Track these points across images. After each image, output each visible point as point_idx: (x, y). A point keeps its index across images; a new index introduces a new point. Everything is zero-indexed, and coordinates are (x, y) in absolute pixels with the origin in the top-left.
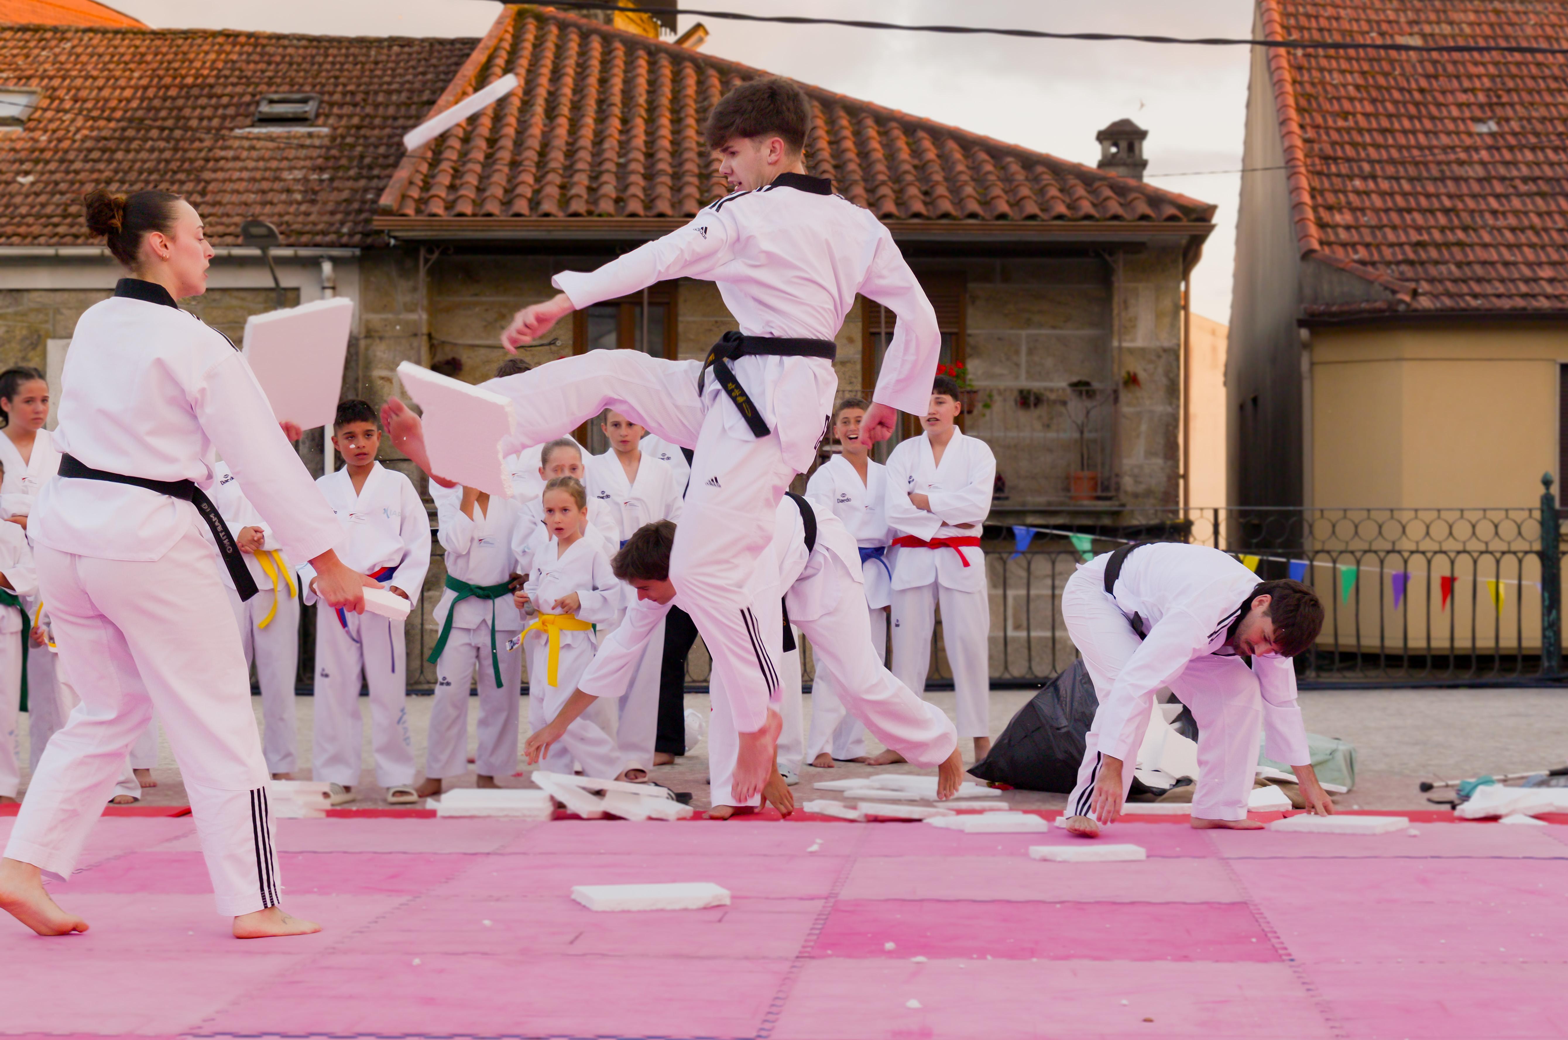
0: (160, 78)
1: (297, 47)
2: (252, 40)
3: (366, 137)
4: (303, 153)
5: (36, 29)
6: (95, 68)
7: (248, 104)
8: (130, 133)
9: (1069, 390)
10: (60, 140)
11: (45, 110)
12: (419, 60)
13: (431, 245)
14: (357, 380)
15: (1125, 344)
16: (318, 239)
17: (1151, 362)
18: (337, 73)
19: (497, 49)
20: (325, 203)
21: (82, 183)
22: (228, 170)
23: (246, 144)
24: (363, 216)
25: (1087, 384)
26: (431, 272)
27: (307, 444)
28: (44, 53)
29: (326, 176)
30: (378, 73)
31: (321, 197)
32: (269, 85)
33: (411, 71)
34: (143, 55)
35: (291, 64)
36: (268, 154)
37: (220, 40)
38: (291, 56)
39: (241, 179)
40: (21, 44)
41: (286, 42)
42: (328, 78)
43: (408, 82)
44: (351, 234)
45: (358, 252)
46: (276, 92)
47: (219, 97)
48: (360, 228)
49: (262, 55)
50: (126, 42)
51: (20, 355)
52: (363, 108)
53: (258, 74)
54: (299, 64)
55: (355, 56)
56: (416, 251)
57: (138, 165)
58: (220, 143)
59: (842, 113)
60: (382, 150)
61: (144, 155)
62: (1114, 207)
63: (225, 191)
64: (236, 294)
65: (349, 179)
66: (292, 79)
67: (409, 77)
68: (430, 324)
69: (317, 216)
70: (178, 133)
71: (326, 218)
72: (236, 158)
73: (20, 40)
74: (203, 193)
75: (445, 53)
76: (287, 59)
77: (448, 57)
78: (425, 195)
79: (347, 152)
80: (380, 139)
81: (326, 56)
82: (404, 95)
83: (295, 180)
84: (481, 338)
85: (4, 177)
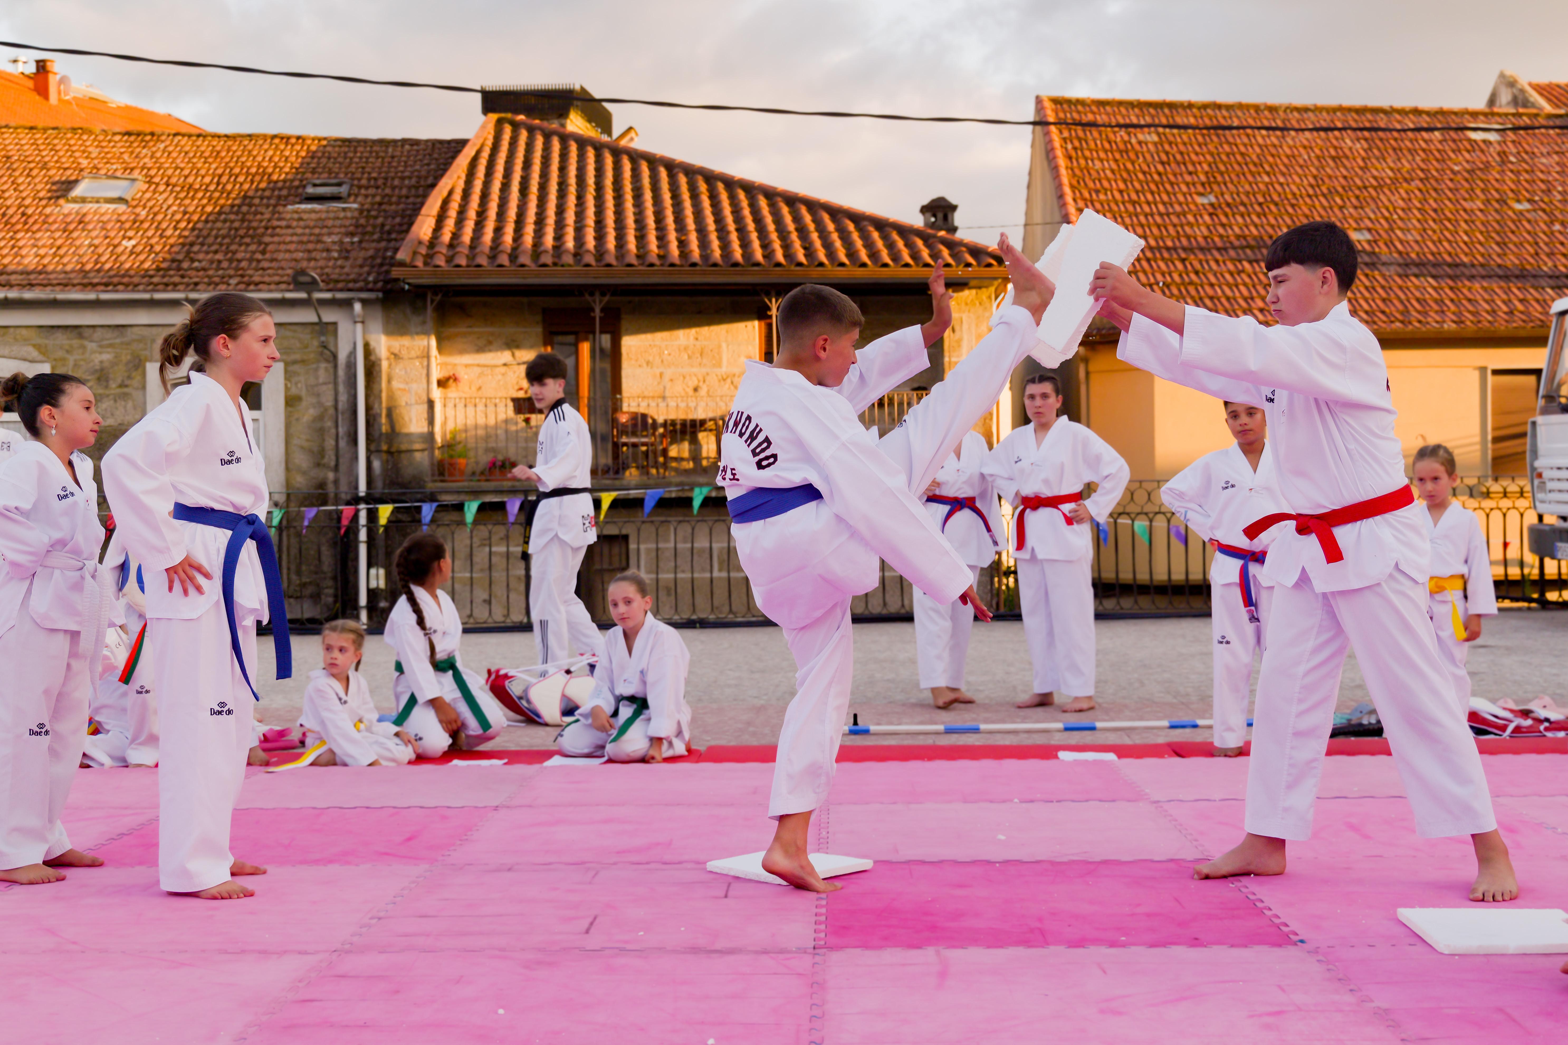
0: (232, 169)
1: (334, 146)
2: (300, 141)
3: (385, 211)
4: (338, 223)
5: (139, 134)
6: (182, 162)
7: (297, 187)
10: (155, 214)
11: (144, 192)
12: (425, 155)
13: (436, 289)
14: (381, 391)
16: (351, 285)
18: (364, 165)
19: (482, 146)
20: (355, 259)
21: (172, 246)
22: (283, 235)
23: (296, 216)
24: (385, 268)
26: (436, 309)
27: (345, 439)
28: (144, 151)
29: (356, 239)
30: (394, 164)
31: (353, 254)
32: (313, 173)
33: (418, 163)
34: (219, 152)
35: (329, 158)
36: (312, 224)
37: (277, 141)
38: (329, 152)
39: (291, 242)
40: (127, 144)
41: (325, 143)
42: (357, 168)
43: (417, 170)
44: (375, 282)
46: (318, 178)
47: (276, 182)
48: (381, 277)
49: (307, 152)
50: (206, 143)
51: (126, 374)
52: (383, 190)
53: (305, 165)
54: (335, 158)
55: (377, 153)
56: (426, 294)
57: (214, 232)
58: (276, 216)
59: (740, 190)
60: (398, 220)
61: (219, 225)
63: (280, 251)
64: (289, 327)
65: (373, 241)
66: (330, 169)
67: (417, 167)
69: (349, 269)
70: (245, 209)
71: (356, 270)
72: (288, 227)
73: (126, 141)
74: (263, 252)
76: (327, 154)
77: (445, 152)
78: (431, 252)
79: (371, 221)
80: (396, 212)
81: (355, 152)
82: (413, 180)
83: (333, 242)
84: (475, 359)
85: (113, 242)
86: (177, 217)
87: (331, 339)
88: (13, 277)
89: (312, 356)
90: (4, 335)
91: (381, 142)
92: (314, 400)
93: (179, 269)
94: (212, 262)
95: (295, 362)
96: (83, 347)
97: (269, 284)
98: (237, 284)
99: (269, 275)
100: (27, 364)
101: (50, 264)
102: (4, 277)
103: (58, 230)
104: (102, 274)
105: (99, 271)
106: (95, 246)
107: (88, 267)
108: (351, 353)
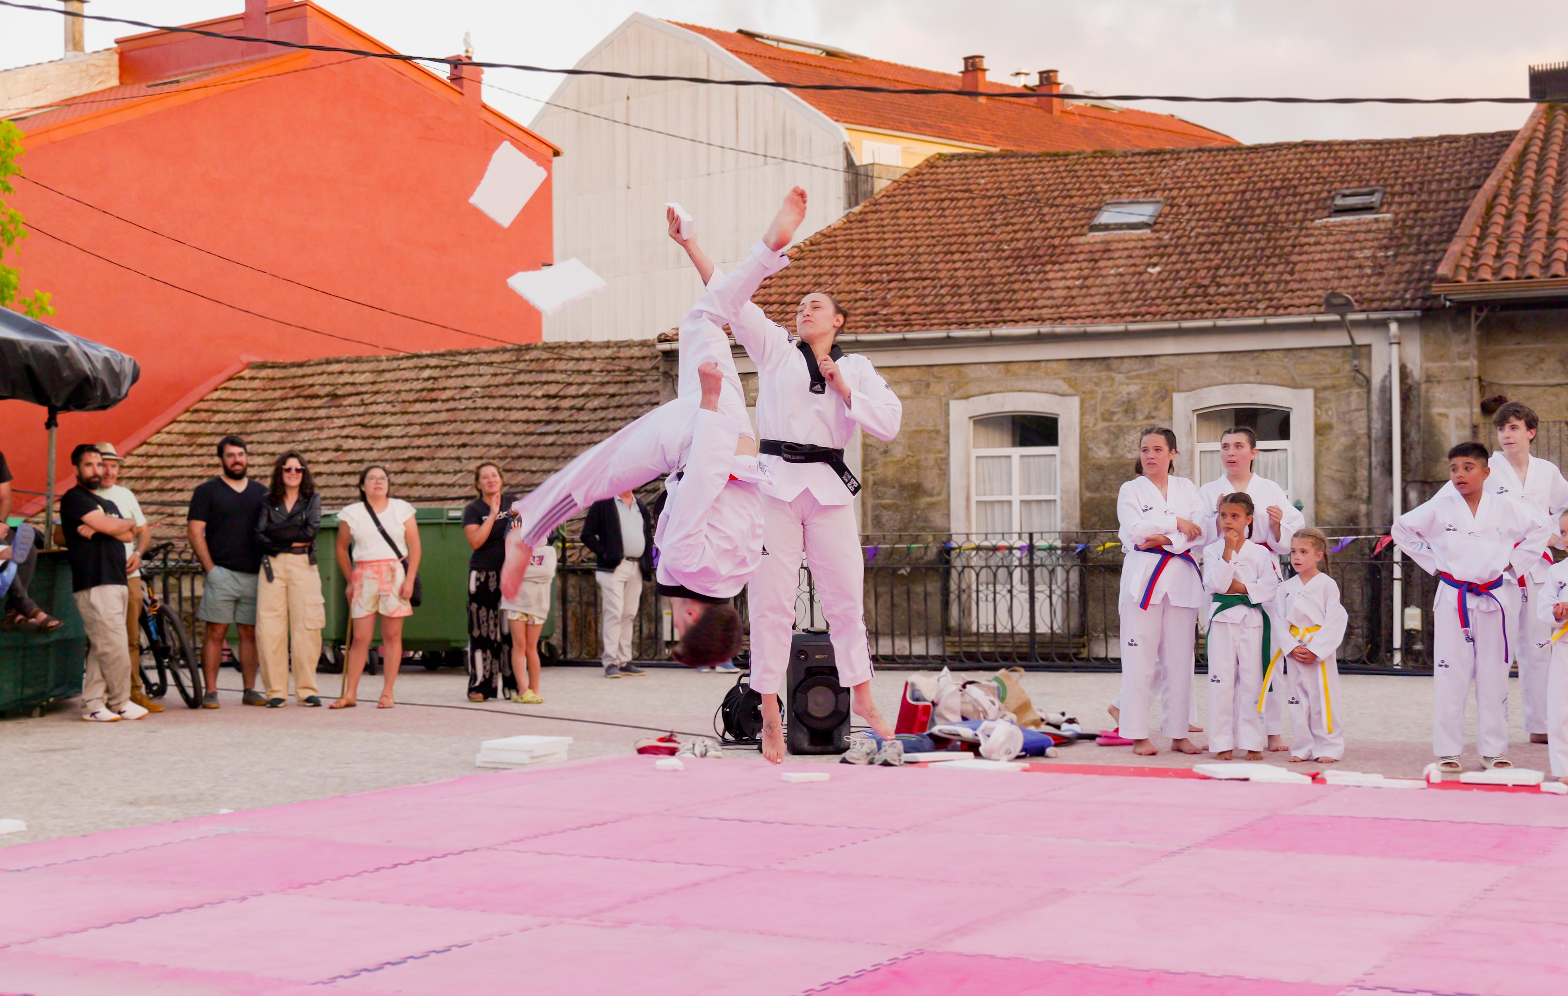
0: (1255, 183)
2: (1327, 148)
3: (1422, 219)
4: (1371, 236)
5: (1159, 153)
6: (1204, 180)
7: (1325, 199)
8: (1233, 228)
10: (1179, 238)
11: (1167, 215)
12: (1465, 153)
13: (1481, 305)
14: (1419, 417)
16: (1386, 304)
18: (1397, 169)
19: (1531, 139)
20: (1390, 275)
21: (1197, 270)
22: (1311, 253)
23: (1325, 231)
24: (1422, 284)
26: (1480, 327)
27: (1379, 469)
28: (1165, 171)
29: (1390, 253)
30: (1431, 166)
31: (1387, 270)
32: (1342, 182)
33: (1458, 162)
34: (1241, 166)
36: (1343, 238)
37: (1301, 149)
38: (1358, 157)
39: (1321, 260)
40: (1147, 165)
41: (1354, 147)
42: (1390, 173)
43: (1456, 171)
44: (1413, 300)
45: (1419, 313)
46: (1348, 188)
47: (1302, 195)
48: (1420, 294)
49: (1335, 159)
50: (1228, 157)
51: (1153, 406)
52: (1419, 195)
53: (1333, 174)
54: (1366, 164)
55: (1411, 153)
56: (1468, 310)
57: (1240, 254)
58: (1304, 232)
60: (1436, 229)
63: (1309, 270)
64: (1319, 351)
65: (1409, 254)
66: (1360, 176)
67: (1457, 168)
68: (1480, 369)
69: (1384, 286)
70: (1270, 226)
71: (1392, 287)
72: (1317, 243)
73: (1146, 162)
74: (1292, 273)
75: (1487, 145)
76: (1356, 160)
77: (1489, 149)
78: (1475, 264)
79: (1407, 232)
80: (1434, 219)
81: (1388, 155)
82: (1453, 183)
83: (1366, 258)
84: (1524, 378)
85: (1138, 269)
86: (1201, 239)
87: (1364, 362)
88: (1044, 311)
89: (1344, 381)
90: (1036, 369)
91: (1415, 141)
92: (1345, 428)
93: (1205, 295)
94: (1238, 286)
95: (1325, 388)
96: (1113, 379)
97: (1299, 307)
98: (1266, 309)
99: (1299, 297)
100: (1058, 398)
101: (1078, 296)
102: (1035, 312)
103: (1084, 260)
104: (1129, 304)
105: (1125, 301)
106: (1121, 275)
107: (1115, 297)
108: (1386, 377)
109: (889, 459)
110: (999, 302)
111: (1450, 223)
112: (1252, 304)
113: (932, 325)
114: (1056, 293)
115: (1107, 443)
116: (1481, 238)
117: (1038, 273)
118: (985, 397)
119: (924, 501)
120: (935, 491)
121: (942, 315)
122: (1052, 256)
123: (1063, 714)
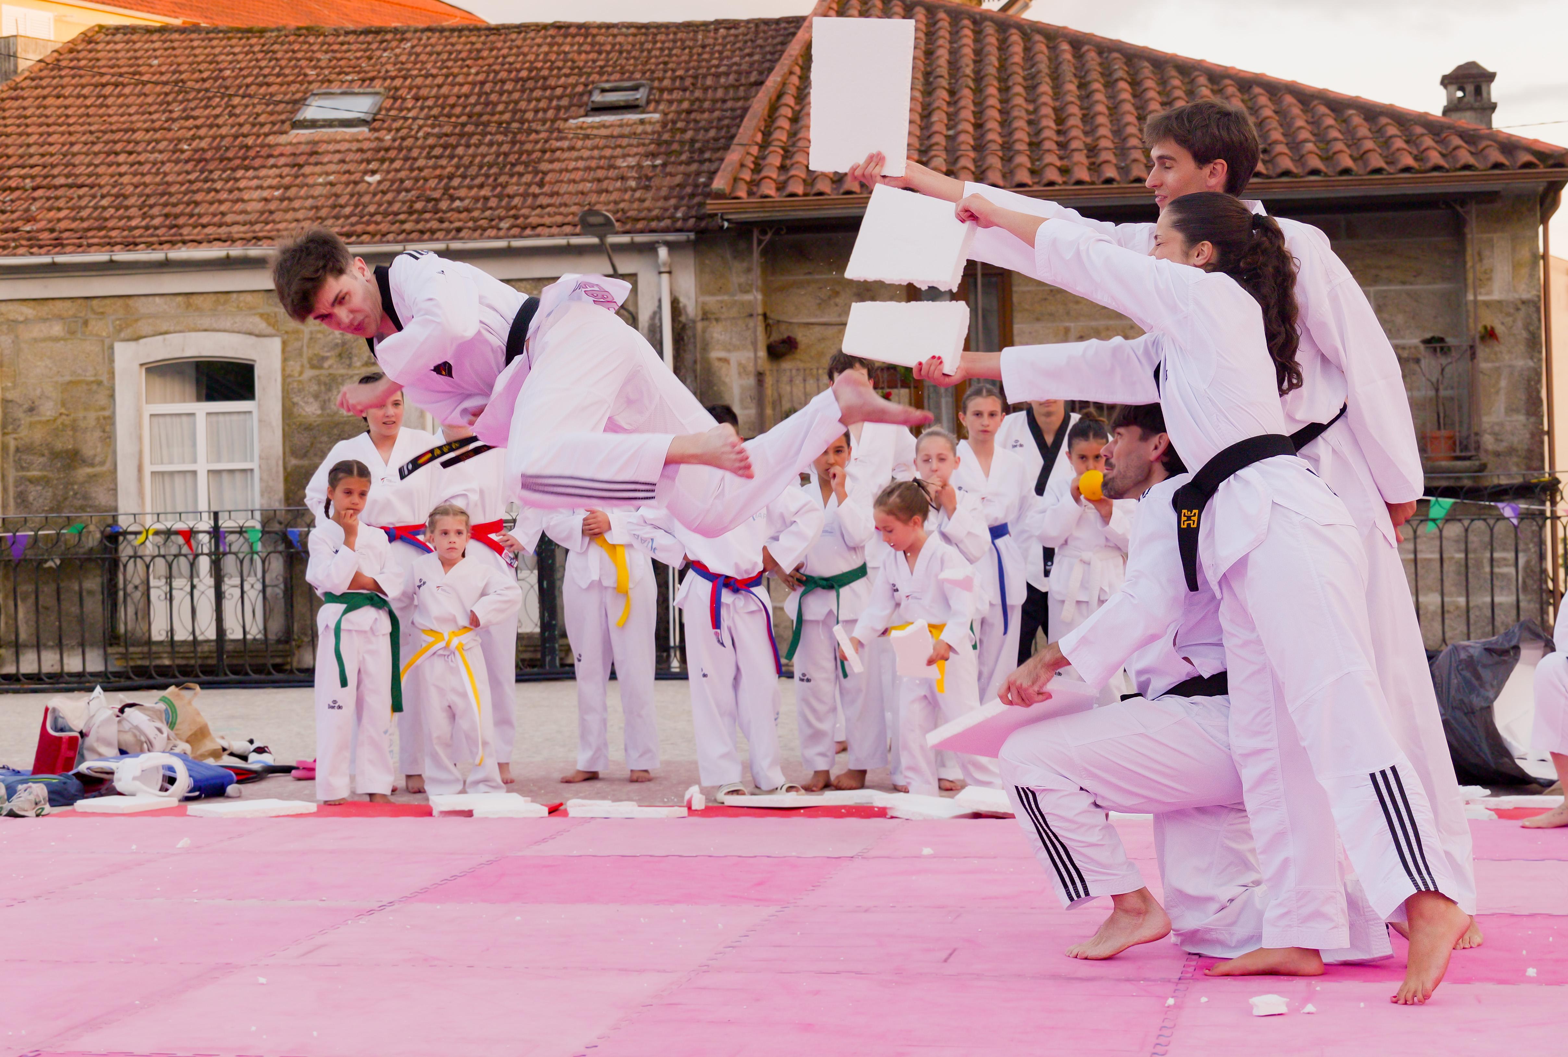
0: (496, 73)
1: (626, 36)
2: (583, 31)
3: (696, 121)
4: (635, 140)
5: (378, 31)
6: (434, 67)
7: (581, 94)
8: (469, 128)
9: (1422, 347)
10: (403, 139)
11: (389, 110)
12: (746, 42)
13: (764, 226)
14: (695, 362)
15: (1480, 298)
16: (654, 224)
17: (1509, 315)
18: (666, 59)
20: (659, 189)
21: (426, 180)
22: (564, 160)
23: (581, 133)
24: (696, 200)
25: (1442, 340)
26: (764, 253)
28: (385, 54)
29: (658, 162)
30: (706, 56)
31: (655, 182)
32: (601, 74)
33: (737, 53)
34: (479, 51)
36: (602, 142)
37: (552, 32)
38: (620, 44)
39: (576, 169)
40: (364, 46)
41: (615, 31)
42: (657, 65)
43: (735, 64)
44: (685, 219)
45: (692, 236)
46: (607, 81)
47: (553, 88)
48: (693, 213)
49: (592, 45)
50: (463, 39)
52: (692, 92)
53: (590, 64)
54: (629, 52)
55: (683, 41)
56: (751, 232)
57: (478, 159)
58: (556, 134)
59: (1174, 73)
60: (712, 133)
62: (1465, 156)
63: (562, 181)
65: (681, 163)
66: (622, 67)
67: (736, 59)
68: (765, 304)
69: (651, 203)
70: (515, 125)
71: (660, 204)
72: (572, 148)
73: (363, 43)
74: (541, 184)
75: (770, 33)
77: (773, 37)
78: (756, 177)
79: (678, 137)
80: (711, 122)
81: (655, 42)
82: (732, 77)
83: (629, 167)
84: (816, 316)
85: (353, 178)
86: (431, 141)
88: (235, 229)
90: (225, 303)
91: (688, 26)
93: (436, 211)
94: (476, 199)
97: (550, 227)
98: (509, 229)
99: (549, 215)
100: (253, 339)
101: (279, 210)
102: (224, 230)
103: (286, 165)
104: (341, 221)
105: (337, 217)
106: (332, 184)
107: (323, 213)
108: (655, 313)
109: (37, 418)
110: (177, 216)
111: (728, 127)
112: (493, 223)
113: (90, 245)
114: (249, 207)
115: (316, 397)
116: (764, 145)
117: (227, 181)
118: (160, 338)
119: (83, 472)
120: (98, 459)
121: (103, 233)
122: (245, 158)
123: (251, 742)
